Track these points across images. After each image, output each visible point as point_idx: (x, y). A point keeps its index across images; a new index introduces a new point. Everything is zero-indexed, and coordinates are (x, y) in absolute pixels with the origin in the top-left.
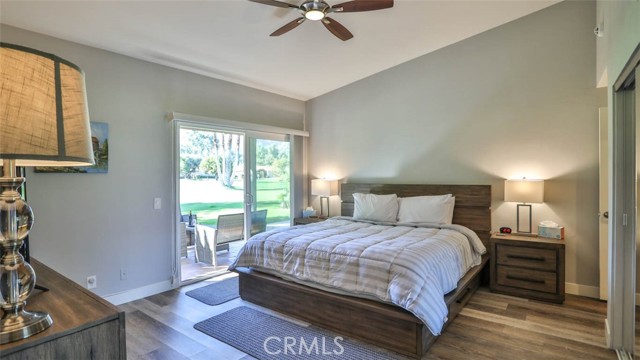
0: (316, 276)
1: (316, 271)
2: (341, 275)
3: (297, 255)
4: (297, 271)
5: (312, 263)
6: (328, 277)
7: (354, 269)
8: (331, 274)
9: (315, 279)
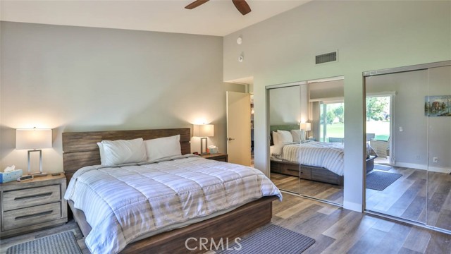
0: (220, 205)
1: (219, 201)
2: (237, 195)
3: (197, 197)
4: (202, 210)
5: (214, 196)
6: (227, 202)
7: (242, 187)
8: (229, 198)
9: (219, 208)
